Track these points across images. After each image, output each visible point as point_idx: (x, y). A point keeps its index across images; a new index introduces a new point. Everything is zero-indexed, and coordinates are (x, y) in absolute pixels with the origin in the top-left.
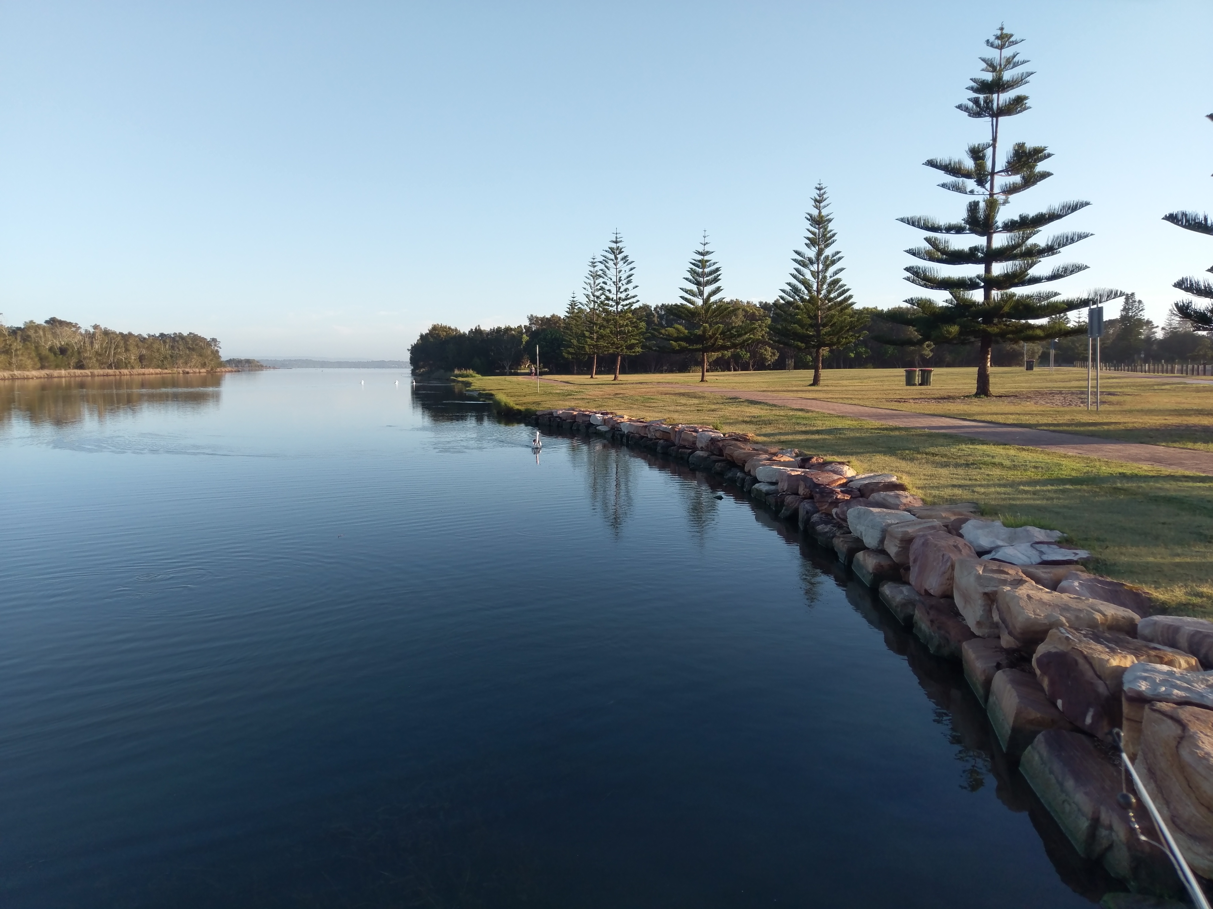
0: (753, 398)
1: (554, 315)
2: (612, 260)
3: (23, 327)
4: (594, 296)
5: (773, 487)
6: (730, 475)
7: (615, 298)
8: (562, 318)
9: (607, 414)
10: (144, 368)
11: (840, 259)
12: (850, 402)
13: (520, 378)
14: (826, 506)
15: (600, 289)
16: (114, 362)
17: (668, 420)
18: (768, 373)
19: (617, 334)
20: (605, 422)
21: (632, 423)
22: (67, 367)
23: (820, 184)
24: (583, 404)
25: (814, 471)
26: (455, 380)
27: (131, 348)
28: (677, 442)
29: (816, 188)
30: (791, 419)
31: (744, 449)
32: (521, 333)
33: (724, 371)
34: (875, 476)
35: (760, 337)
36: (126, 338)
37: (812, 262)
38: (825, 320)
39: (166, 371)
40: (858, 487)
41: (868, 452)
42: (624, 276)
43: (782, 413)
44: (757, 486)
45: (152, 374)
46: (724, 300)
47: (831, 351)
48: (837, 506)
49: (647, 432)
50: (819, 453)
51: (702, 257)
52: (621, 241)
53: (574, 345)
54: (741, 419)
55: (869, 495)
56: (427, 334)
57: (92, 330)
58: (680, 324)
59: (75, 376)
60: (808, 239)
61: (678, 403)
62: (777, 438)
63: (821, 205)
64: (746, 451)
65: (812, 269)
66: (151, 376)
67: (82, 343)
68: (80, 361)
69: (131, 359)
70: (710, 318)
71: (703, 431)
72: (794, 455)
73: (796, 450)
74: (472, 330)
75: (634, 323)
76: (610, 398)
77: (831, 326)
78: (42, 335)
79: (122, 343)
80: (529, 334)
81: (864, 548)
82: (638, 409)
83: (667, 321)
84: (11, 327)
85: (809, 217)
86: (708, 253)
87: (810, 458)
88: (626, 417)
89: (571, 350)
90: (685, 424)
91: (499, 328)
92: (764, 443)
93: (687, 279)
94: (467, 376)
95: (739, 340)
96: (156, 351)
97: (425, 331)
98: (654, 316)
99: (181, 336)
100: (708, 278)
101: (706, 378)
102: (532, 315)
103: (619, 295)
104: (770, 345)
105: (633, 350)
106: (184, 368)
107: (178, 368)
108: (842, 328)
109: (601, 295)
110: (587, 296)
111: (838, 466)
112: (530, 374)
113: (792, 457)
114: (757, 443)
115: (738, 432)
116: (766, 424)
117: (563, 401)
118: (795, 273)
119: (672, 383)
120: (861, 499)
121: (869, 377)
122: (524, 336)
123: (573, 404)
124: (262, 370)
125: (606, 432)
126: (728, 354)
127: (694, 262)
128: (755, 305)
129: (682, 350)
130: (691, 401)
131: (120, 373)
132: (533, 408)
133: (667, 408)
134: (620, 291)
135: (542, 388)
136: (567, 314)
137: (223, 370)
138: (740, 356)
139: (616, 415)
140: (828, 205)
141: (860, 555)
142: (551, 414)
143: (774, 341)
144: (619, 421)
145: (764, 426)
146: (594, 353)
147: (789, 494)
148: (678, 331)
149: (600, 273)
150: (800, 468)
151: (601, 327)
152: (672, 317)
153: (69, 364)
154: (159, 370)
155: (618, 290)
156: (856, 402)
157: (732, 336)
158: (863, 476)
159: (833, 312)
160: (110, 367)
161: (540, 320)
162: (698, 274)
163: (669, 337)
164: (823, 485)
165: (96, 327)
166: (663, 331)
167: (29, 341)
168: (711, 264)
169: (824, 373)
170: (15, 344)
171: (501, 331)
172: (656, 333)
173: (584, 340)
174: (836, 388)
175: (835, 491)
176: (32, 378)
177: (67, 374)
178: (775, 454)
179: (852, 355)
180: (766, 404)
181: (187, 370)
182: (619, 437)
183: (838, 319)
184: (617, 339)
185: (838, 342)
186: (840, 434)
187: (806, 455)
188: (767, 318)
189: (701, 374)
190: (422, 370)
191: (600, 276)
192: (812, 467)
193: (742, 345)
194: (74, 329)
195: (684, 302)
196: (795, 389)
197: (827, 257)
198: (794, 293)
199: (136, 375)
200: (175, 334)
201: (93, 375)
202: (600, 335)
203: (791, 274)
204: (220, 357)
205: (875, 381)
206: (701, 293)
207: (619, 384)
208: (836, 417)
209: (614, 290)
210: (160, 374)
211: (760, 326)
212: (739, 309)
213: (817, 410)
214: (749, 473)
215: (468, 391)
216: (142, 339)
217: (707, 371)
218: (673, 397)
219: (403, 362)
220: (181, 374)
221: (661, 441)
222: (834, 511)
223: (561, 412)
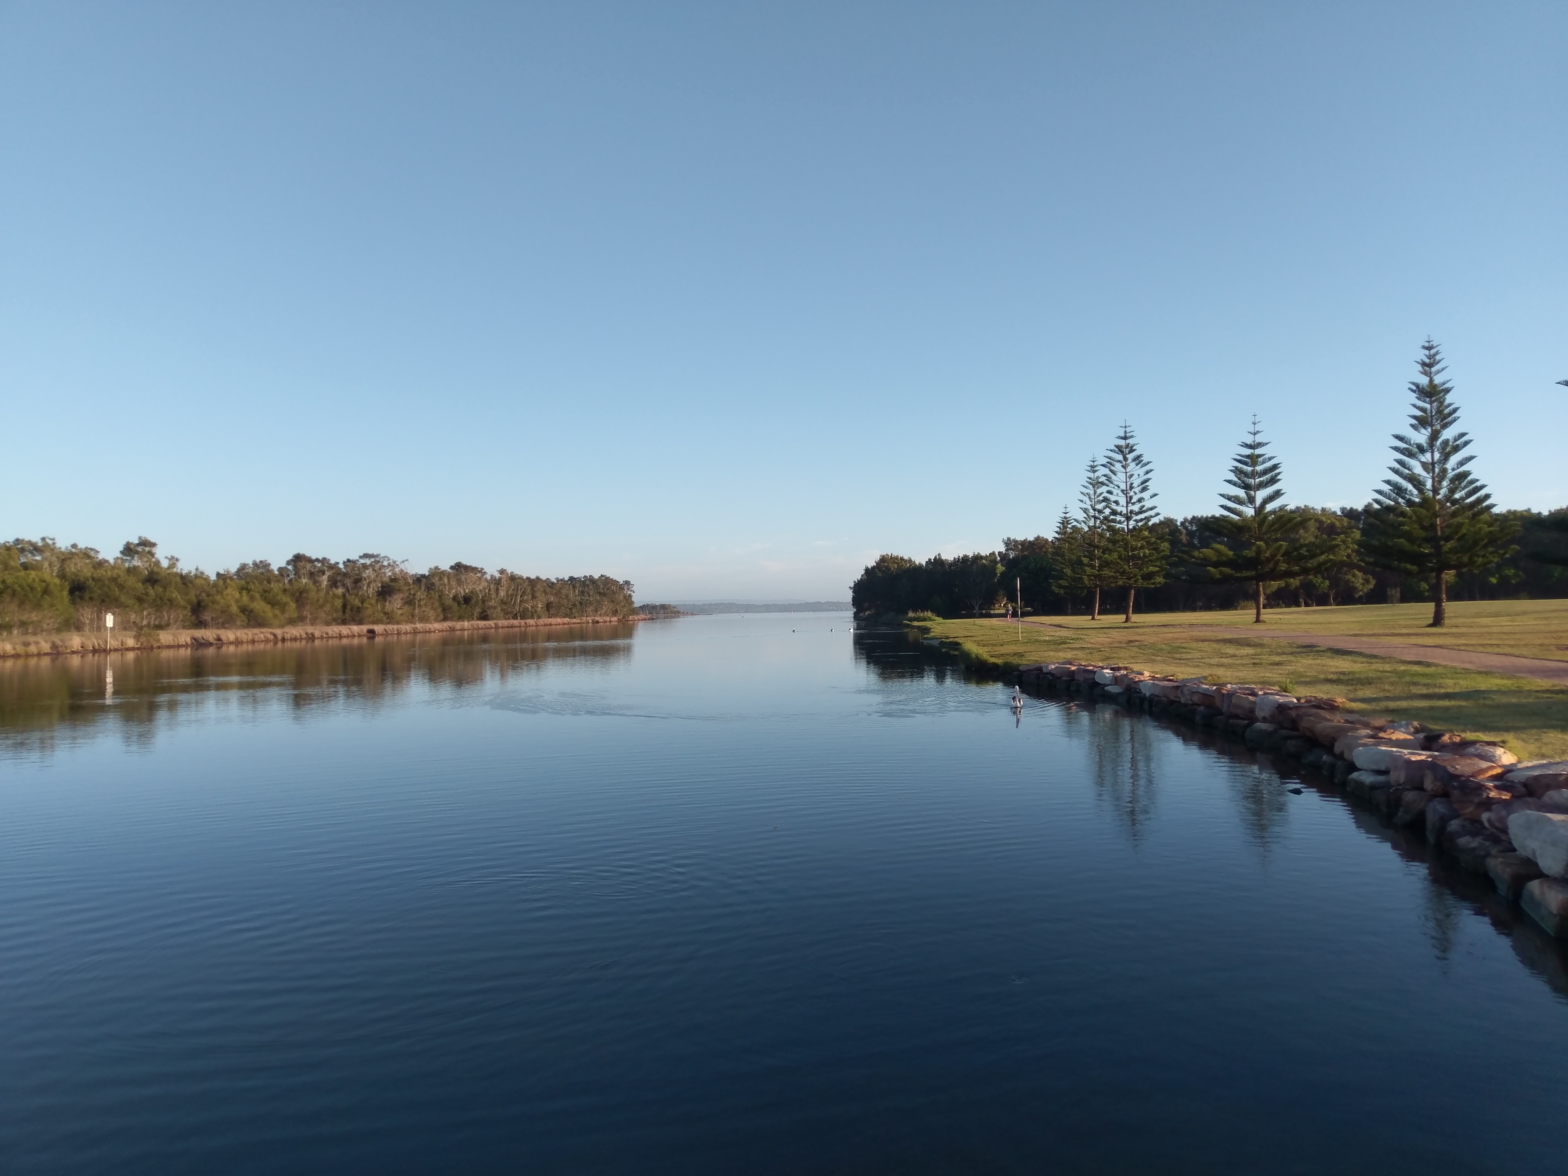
0: (1341, 645)
1: (1038, 537)
2: (1120, 461)
3: (427, 574)
4: (1094, 510)
5: (1381, 778)
6: (1310, 758)
7: (1125, 512)
8: (1050, 540)
9: (1119, 669)
10: (551, 618)
11: (1466, 443)
12: (1497, 650)
13: (994, 621)
14: (1470, 809)
15: (1103, 501)
16: (519, 611)
17: (1210, 678)
18: (1359, 609)
19: (1128, 559)
20: (1116, 680)
21: (1156, 682)
22: (471, 618)
23: (1429, 342)
24: (1084, 656)
25: (1447, 756)
26: (909, 624)
27: (538, 594)
28: (1225, 709)
29: (1424, 347)
30: (1403, 677)
31: (1332, 721)
32: (995, 562)
33: (1290, 607)
34: (1551, 764)
35: (1345, 558)
36: (533, 583)
37: (1421, 449)
38: (1448, 531)
39: (574, 620)
40: (1523, 780)
41: (1534, 727)
42: (1136, 482)
43: (1387, 667)
44: (1355, 775)
45: (559, 624)
46: (1286, 508)
47: (1459, 575)
48: (1489, 809)
49: (1180, 695)
50: (1453, 727)
51: (1252, 451)
52: (1132, 437)
53: (1067, 576)
54: (1322, 676)
55: (1543, 794)
56: (873, 568)
57: (497, 575)
58: (1220, 543)
59: (479, 629)
60: (1415, 417)
61: (1222, 653)
62: (1383, 705)
63: (1433, 369)
64: (1335, 724)
65: (1423, 459)
66: (558, 626)
67: (487, 591)
68: (484, 611)
69: (538, 607)
70: (1266, 533)
71: (1265, 694)
72: (1412, 730)
73: (1416, 724)
74: (930, 560)
75: (1152, 544)
76: (1121, 648)
77: (1459, 539)
78: (446, 583)
79: (529, 589)
80: (1004, 563)
81: (1539, 874)
82: (1164, 662)
83: (1201, 539)
84: (416, 575)
85: (1414, 388)
86: (1259, 445)
87: (1440, 736)
88: (1147, 674)
89: (1062, 582)
90: (1236, 684)
91: (966, 556)
92: (1361, 712)
93: (1229, 482)
94: (924, 620)
95: (1312, 563)
96: (564, 597)
97: (871, 564)
98: (1181, 533)
99: (591, 580)
100: (1261, 479)
101: (1262, 617)
102: (1009, 539)
103: (1131, 507)
104: (1360, 569)
105: (1152, 581)
106: (594, 616)
107: (587, 617)
108: (1476, 543)
109: (1105, 508)
110: (1085, 511)
111: (1487, 748)
112: (1004, 616)
113: (1409, 734)
114: (1351, 711)
115: (1320, 695)
116: (1363, 684)
117: (1054, 651)
118: (1397, 466)
119: (1211, 625)
120: (1529, 799)
121: (1524, 613)
122: (999, 565)
123: (1069, 655)
124: (678, 617)
125: (1118, 694)
126: (1295, 582)
127: (1239, 458)
128: (1334, 513)
129: (1226, 579)
130: (1242, 651)
131: (526, 623)
132: (1015, 661)
133: (1207, 660)
134: (1132, 501)
135: (1025, 635)
136: (1057, 536)
137: (636, 618)
138: (1314, 585)
139: (1133, 671)
140: (1443, 369)
141: (1534, 886)
142: (1040, 669)
143: (1367, 563)
144: (1137, 680)
145: (1359, 686)
146: (1096, 586)
147: (1408, 790)
148: (1219, 552)
149: (1103, 479)
150: (1423, 749)
151: (1105, 550)
152: (1207, 533)
153: (472, 614)
154: (566, 620)
155: (1129, 501)
156: (1508, 650)
157: (1301, 558)
158: (1530, 764)
159: (1459, 519)
160: (515, 617)
161: (1020, 544)
162: (1246, 474)
163: (1206, 562)
164: (1463, 776)
165: (502, 572)
166: (1196, 554)
167: (433, 590)
168: (1265, 459)
169: (1451, 608)
170: (419, 594)
171: (968, 560)
172: (1186, 556)
173: (1081, 568)
174: (1471, 630)
175: (1484, 786)
176: (434, 632)
177: (470, 626)
178: (1382, 729)
179: (1494, 580)
180: (1360, 654)
181: (597, 619)
182: (1137, 701)
183: (1468, 530)
184: (1129, 566)
185: (1471, 562)
186: (1485, 698)
187: (1431, 730)
188: (1355, 530)
189: (1255, 611)
190: (867, 613)
191: (1103, 484)
192: (1443, 748)
193: (1318, 570)
194: (479, 575)
195: (1226, 513)
196: (1404, 631)
197: (1446, 443)
198: (1397, 494)
199: (542, 625)
200: (585, 577)
201: (497, 627)
202: (1105, 562)
203: (1390, 468)
204: (632, 603)
205: (1535, 619)
206: (1251, 500)
207: (1133, 627)
208: (1475, 673)
209: (1123, 500)
210: (568, 624)
211: (1343, 542)
212: (1310, 519)
213: (1443, 663)
214: (1341, 756)
215: (925, 638)
216: (549, 584)
217: (1264, 607)
218: (1216, 646)
219: (842, 603)
220: (590, 624)
221: (1202, 708)
222: (1485, 816)
223: (1053, 667)
